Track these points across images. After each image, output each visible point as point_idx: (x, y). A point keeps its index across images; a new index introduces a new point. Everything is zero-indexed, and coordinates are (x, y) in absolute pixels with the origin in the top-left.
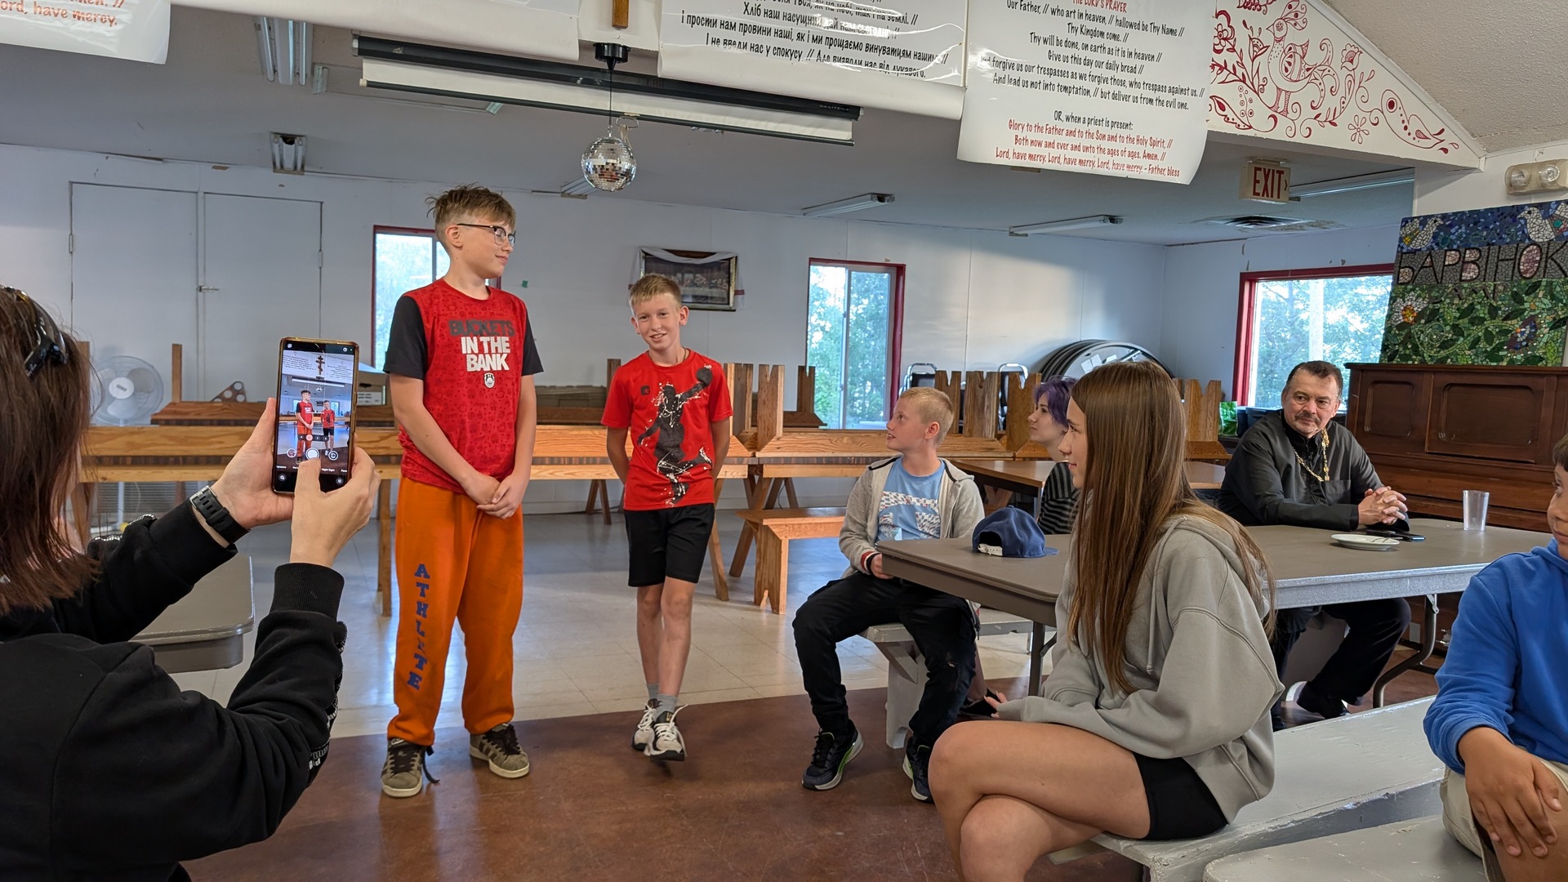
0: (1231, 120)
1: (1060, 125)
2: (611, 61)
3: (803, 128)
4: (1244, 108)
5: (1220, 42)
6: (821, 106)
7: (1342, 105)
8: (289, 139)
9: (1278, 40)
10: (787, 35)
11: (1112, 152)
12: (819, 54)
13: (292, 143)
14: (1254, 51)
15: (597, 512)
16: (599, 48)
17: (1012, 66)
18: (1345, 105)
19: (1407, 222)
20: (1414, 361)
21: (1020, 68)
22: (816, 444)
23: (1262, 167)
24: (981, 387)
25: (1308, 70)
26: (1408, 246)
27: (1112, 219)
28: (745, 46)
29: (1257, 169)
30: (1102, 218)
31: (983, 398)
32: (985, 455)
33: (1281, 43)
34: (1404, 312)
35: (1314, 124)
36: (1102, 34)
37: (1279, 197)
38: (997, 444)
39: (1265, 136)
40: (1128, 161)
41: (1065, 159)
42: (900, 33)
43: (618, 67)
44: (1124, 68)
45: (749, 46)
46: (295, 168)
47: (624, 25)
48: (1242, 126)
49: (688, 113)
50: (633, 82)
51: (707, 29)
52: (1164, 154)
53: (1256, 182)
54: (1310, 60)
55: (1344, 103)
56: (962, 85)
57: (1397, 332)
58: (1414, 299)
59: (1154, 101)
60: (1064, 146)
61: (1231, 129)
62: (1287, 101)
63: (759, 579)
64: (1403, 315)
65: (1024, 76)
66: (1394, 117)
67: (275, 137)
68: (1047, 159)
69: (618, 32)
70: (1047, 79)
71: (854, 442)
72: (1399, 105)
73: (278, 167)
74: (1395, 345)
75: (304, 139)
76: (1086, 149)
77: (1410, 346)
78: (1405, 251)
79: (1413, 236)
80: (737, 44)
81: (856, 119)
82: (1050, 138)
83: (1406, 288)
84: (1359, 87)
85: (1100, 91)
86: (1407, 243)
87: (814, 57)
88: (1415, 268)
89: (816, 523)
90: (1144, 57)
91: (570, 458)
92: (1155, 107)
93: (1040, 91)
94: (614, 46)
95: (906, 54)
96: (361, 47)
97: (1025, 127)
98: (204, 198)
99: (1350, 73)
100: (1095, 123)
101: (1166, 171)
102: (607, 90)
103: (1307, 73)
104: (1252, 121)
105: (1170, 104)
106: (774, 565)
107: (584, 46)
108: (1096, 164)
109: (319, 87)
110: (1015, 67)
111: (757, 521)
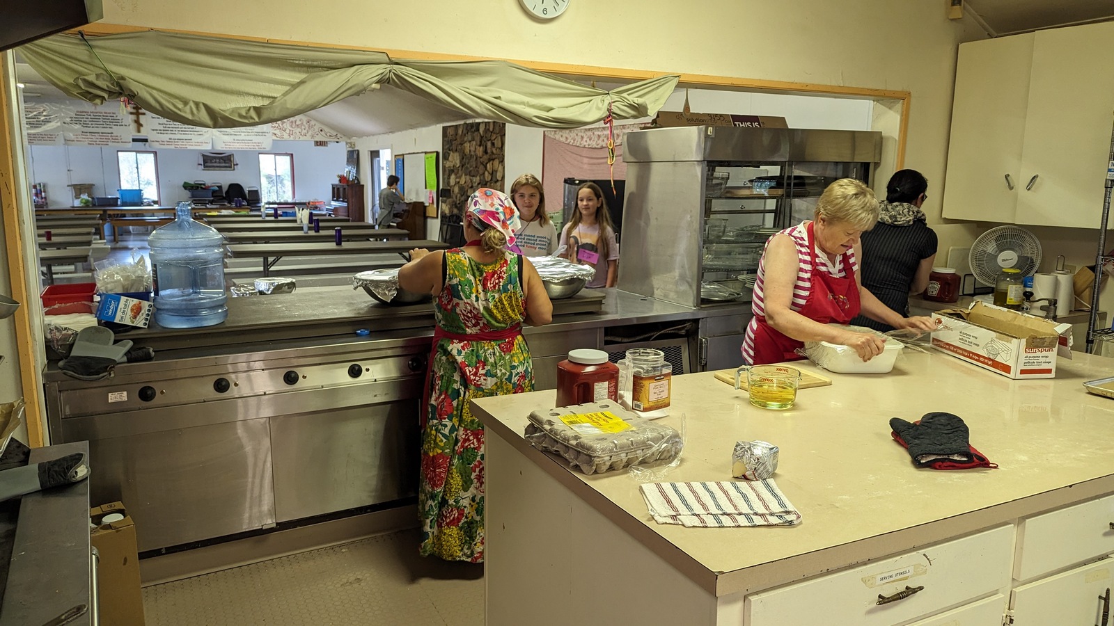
7: (308, 132)
35: (300, 136)
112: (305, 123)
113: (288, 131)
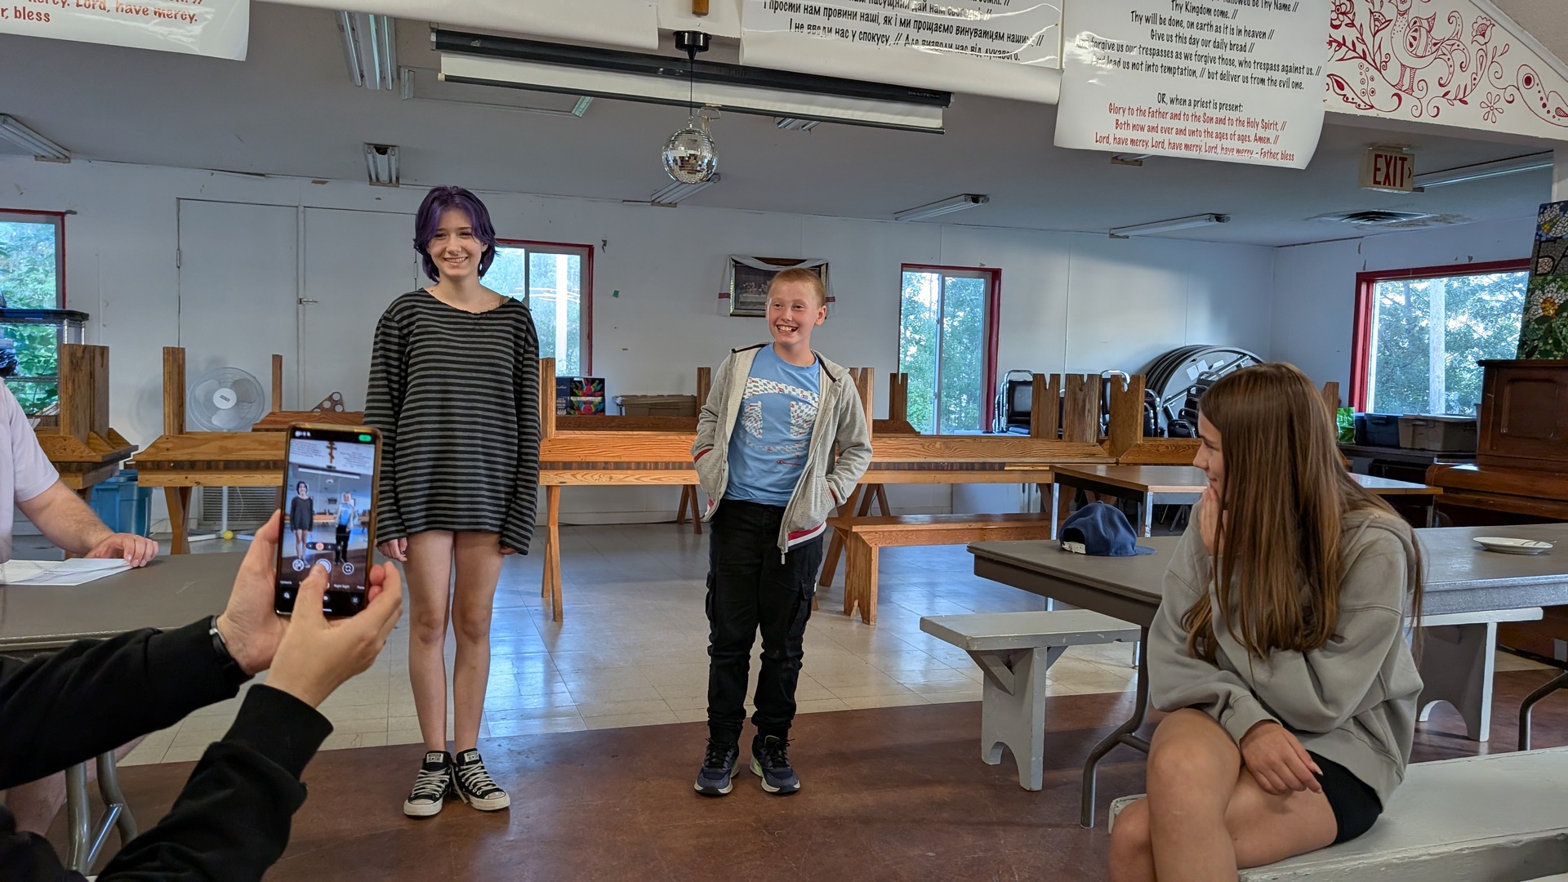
0: (1350, 100)
1: (1163, 108)
2: (692, 48)
3: (891, 116)
4: (1365, 86)
5: (1338, 17)
6: (909, 93)
7: (1474, 82)
8: (382, 150)
9: (1402, 14)
10: (873, 19)
11: (1220, 136)
12: (907, 38)
13: (384, 153)
14: (1375, 25)
15: (688, 522)
16: (679, 35)
17: (1112, 46)
18: (1476, 82)
19: (1545, 209)
20: (1556, 356)
21: (1120, 48)
22: (907, 448)
23: (1383, 154)
24: (1081, 390)
25: (1435, 44)
26: (1547, 234)
27: (1219, 218)
28: (830, 31)
29: (1378, 156)
30: (1207, 217)
31: (1084, 401)
32: (1086, 460)
33: (1405, 16)
34: (1544, 305)
35: (1442, 103)
36: (1209, 11)
37: (1402, 186)
38: (1099, 448)
39: (1388, 116)
40: (1237, 144)
41: (1170, 143)
42: (994, 15)
43: (699, 56)
44: (1232, 46)
45: (834, 31)
46: (391, 180)
47: (704, 12)
48: (1362, 106)
49: (771, 103)
50: (714, 71)
51: (791, 14)
52: (1277, 137)
53: (1377, 169)
54: (1437, 34)
55: (1475, 79)
56: (1058, 68)
57: (1536, 327)
58: (1555, 290)
59: (1266, 81)
60: (1168, 130)
61: (1350, 109)
62: (1412, 78)
63: (849, 588)
64: (1543, 308)
65: (1126, 56)
66: (1532, 95)
67: (369, 148)
68: (1150, 144)
69: (698, 19)
70: (1150, 60)
71: (947, 447)
72: (1537, 81)
73: (375, 180)
74: (1534, 340)
75: (396, 149)
76: (1193, 133)
77: (1551, 341)
78: (1543, 239)
79: (1553, 223)
80: (822, 28)
81: (947, 106)
82: (1153, 122)
83: (1546, 280)
84: (1492, 62)
85: (1207, 70)
86: (1546, 231)
87: (902, 41)
88: (1555, 258)
89: (907, 531)
90: (1254, 34)
91: (656, 463)
92: (1267, 86)
93: (1143, 73)
94: (695, 35)
95: (1000, 36)
96: (440, 41)
97: (1127, 111)
98: (304, 212)
99: (1482, 47)
100: (1202, 106)
101: (1280, 155)
102: (688, 80)
103: (1434, 49)
104: (1374, 100)
105: (1283, 84)
106: (864, 572)
107: (663, 35)
108: (1203, 149)
109: (407, 92)
110: (1115, 48)
111: (847, 528)
112: (1466, 38)
113: (1393, 73)
